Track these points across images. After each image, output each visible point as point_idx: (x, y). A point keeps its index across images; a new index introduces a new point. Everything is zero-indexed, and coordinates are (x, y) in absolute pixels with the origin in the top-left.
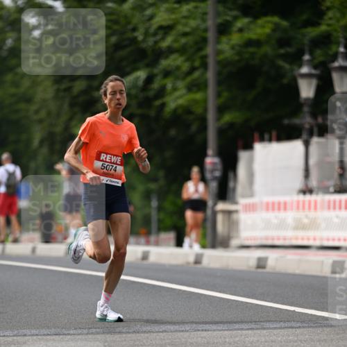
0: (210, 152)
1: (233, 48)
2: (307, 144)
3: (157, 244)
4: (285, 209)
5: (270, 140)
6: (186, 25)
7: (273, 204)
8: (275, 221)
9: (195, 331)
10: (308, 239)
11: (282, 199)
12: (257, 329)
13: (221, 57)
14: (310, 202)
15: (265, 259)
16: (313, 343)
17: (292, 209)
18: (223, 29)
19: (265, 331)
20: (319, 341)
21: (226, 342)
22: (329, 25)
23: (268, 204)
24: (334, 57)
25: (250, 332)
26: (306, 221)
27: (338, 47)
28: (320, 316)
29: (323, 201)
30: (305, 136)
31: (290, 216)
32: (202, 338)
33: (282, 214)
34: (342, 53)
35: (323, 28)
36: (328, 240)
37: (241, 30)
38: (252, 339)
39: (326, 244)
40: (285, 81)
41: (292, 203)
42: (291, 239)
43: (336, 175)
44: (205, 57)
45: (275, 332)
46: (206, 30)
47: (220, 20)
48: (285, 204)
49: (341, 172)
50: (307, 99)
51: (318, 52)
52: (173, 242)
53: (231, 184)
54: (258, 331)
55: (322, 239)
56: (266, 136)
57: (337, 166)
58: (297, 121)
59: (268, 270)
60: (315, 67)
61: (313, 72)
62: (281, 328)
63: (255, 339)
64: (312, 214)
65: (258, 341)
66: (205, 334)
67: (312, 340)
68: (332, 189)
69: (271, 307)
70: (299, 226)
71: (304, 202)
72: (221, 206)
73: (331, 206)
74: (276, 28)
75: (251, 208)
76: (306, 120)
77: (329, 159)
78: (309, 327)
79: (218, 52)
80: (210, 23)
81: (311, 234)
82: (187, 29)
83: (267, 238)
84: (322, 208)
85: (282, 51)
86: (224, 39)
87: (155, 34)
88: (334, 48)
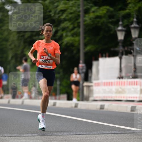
0: (81, 61)
1: (90, 19)
2: (121, 58)
3: (59, 99)
4: (112, 85)
5: (106, 57)
6: (71, 9)
7: (107, 83)
8: (108, 90)
9: (75, 135)
10: (121, 97)
11: (111, 81)
12: (100, 134)
13: (86, 23)
14: (122, 82)
15: (104, 106)
16: (123, 140)
17: (115, 85)
18: (86, 11)
19: (103, 135)
20: (126, 139)
21: (87, 139)
22: (130, 10)
23: (105, 83)
24: (132, 23)
25: (97, 135)
26: (120, 90)
27: (133, 19)
28: (126, 129)
29: (127, 82)
30: (120, 55)
31: (114, 88)
32: (78, 137)
33: (110, 87)
34: (135, 21)
35: (127, 11)
36: (129, 97)
37: (94, 12)
38: (98, 138)
39: (129, 99)
40: (112, 33)
41: (115, 83)
42: (114, 97)
43: (132, 71)
44: (79, 23)
45: (108, 135)
46: (79, 12)
47: (85, 8)
48: (112, 83)
49: (135, 70)
50: (121, 40)
51: (125, 21)
52: (66, 98)
53: (90, 75)
54: (101, 135)
55: (127, 97)
56: (104, 55)
57: (133, 67)
58: (116, 49)
59: (105, 110)
60: (124, 27)
61: (123, 29)
62: (110, 134)
63: (99, 138)
64: (123, 87)
65: (101, 139)
66: (79, 136)
67: (123, 139)
68: (131, 77)
69: (106, 125)
70: (118, 92)
71: (119, 82)
72: (86, 84)
73: (131, 84)
74: (108, 11)
75: (98, 85)
76: (120, 49)
77: (130, 65)
78: (121, 133)
79: (84, 21)
80: (81, 9)
81: (122, 95)
82: (72, 11)
83: (104, 97)
84: (127, 85)
85: (110, 20)
86: (87, 15)
87: (58, 13)
88: (132, 19)
